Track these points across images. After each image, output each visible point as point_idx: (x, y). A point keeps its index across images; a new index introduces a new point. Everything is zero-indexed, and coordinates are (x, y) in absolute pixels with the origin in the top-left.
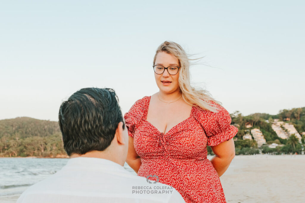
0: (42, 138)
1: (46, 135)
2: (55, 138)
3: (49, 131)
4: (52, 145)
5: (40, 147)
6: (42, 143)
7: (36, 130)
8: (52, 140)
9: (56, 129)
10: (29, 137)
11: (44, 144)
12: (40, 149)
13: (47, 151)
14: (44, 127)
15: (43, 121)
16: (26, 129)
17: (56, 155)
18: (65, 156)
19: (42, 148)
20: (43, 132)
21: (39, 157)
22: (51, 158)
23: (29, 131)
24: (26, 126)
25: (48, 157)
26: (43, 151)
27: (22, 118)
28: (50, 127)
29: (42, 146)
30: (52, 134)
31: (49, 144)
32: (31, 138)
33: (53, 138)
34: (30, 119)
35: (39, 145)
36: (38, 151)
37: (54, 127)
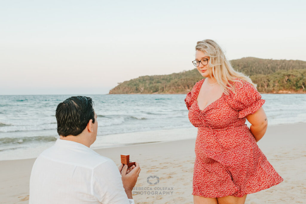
0: (265, 76)
1: (269, 73)
2: (277, 75)
3: (272, 69)
4: (274, 82)
5: (263, 84)
6: (266, 80)
7: (259, 69)
8: (275, 77)
9: (278, 67)
10: (253, 75)
11: (267, 81)
12: (263, 85)
13: (270, 87)
14: (267, 65)
15: (266, 60)
16: (251, 68)
17: (278, 91)
18: (287, 91)
19: (265, 84)
20: (267, 70)
21: (262, 93)
22: (274, 94)
23: (254, 70)
24: (251, 65)
25: (271, 93)
26: (266, 87)
27: (247, 58)
28: (273, 65)
29: (265, 83)
30: (274, 71)
31: (272, 81)
32: (255, 76)
33: (275, 76)
34: (254, 59)
35: (262, 82)
36: (261, 88)
37: (277, 65)
